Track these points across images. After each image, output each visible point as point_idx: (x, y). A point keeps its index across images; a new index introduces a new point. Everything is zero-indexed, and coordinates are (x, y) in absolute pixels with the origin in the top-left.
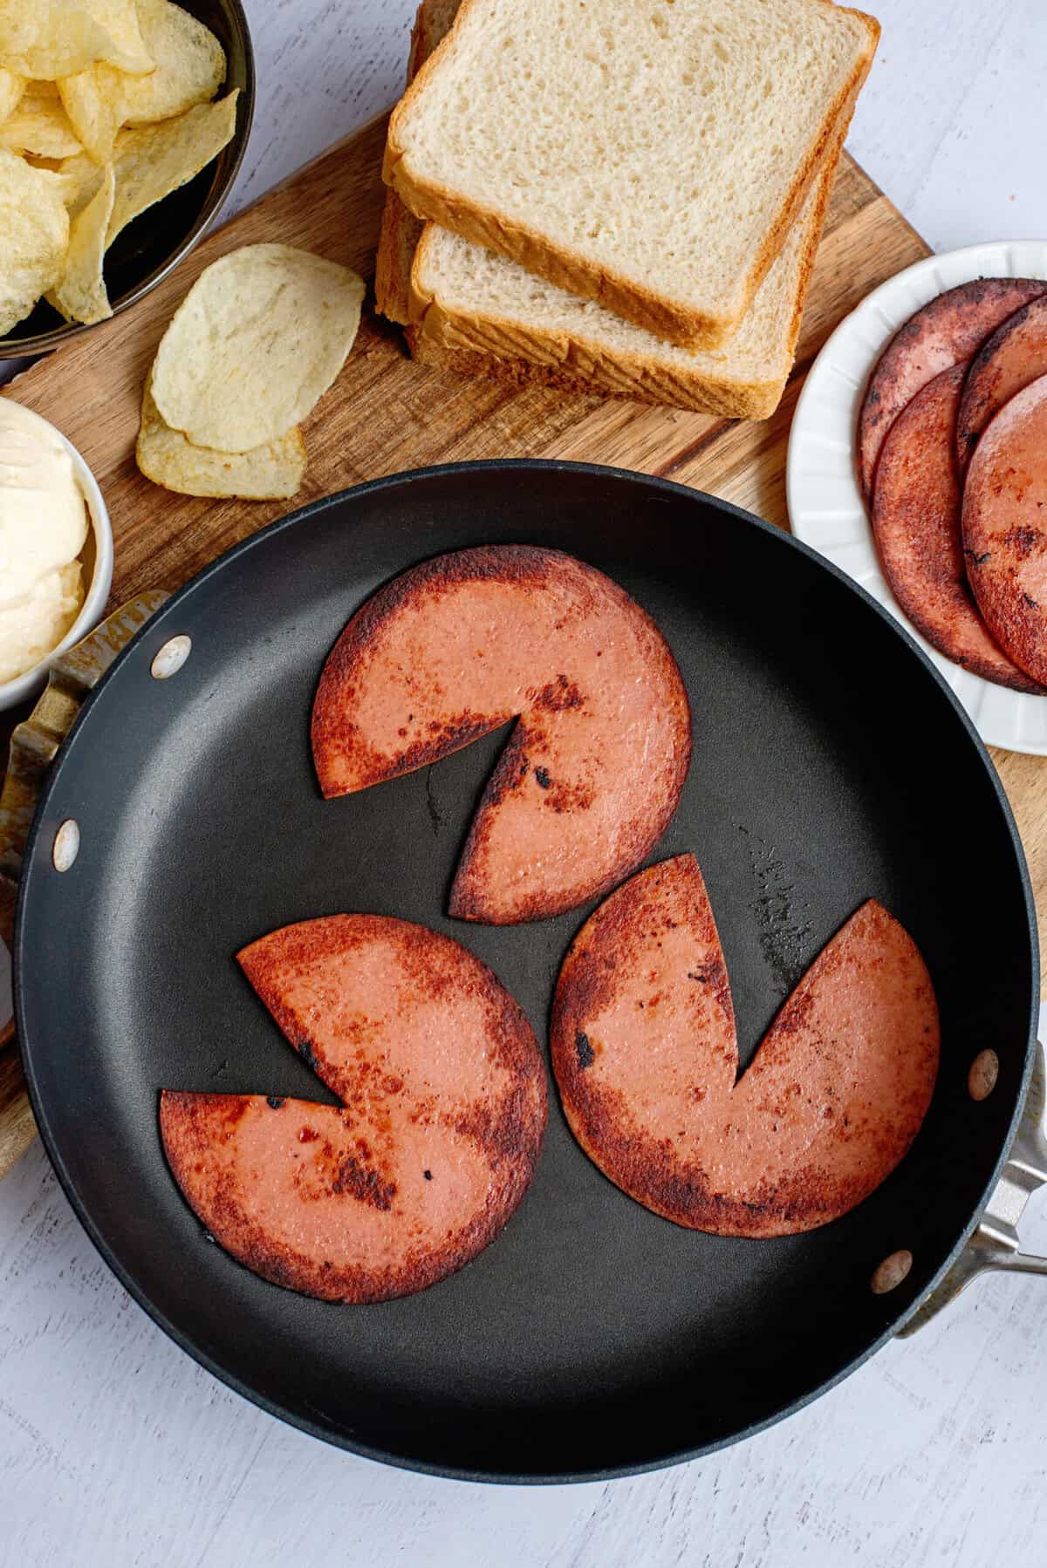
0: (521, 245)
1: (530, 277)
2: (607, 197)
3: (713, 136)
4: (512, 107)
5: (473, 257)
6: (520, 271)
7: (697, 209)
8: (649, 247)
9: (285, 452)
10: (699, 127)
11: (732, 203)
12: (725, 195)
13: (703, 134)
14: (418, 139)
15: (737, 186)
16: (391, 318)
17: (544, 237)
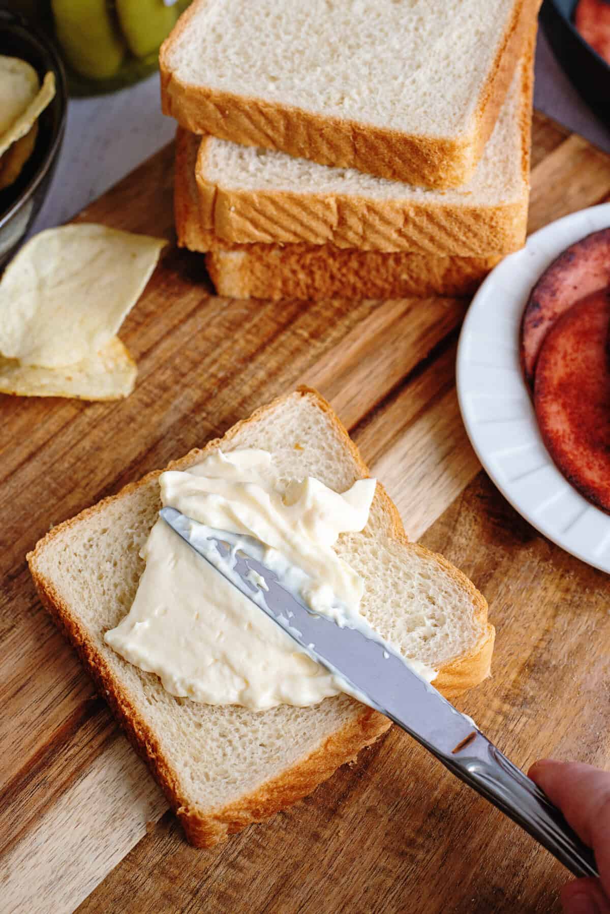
0: (282, 125)
1: (295, 162)
2: (346, 78)
3: (424, 30)
4: (258, 34)
5: (246, 156)
6: (286, 159)
7: (421, 76)
8: (388, 105)
9: (117, 366)
10: (412, 26)
11: (451, 68)
12: (444, 63)
13: (416, 29)
14: (185, 62)
15: (452, 57)
16: (192, 247)
17: (298, 109)
